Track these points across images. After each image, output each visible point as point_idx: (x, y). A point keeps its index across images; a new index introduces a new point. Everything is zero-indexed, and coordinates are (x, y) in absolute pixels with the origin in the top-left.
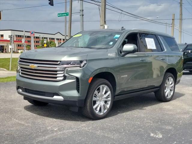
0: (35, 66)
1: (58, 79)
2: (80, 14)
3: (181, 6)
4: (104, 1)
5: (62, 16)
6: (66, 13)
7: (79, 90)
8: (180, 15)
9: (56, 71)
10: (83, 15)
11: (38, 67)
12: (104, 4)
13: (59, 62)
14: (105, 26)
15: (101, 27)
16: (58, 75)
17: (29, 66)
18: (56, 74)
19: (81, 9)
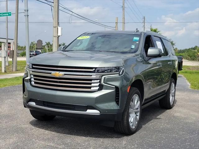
0: (60, 74)
1: (92, 89)
2: (25, 14)
3: (124, 9)
4: (57, 1)
5: (3, 16)
6: (8, 13)
7: (118, 101)
8: (123, 19)
9: (91, 80)
10: (28, 16)
11: (65, 75)
12: (57, 4)
13: (94, 69)
14: (59, 27)
15: (55, 28)
16: (93, 85)
17: (51, 73)
18: (90, 84)
19: (26, 9)
